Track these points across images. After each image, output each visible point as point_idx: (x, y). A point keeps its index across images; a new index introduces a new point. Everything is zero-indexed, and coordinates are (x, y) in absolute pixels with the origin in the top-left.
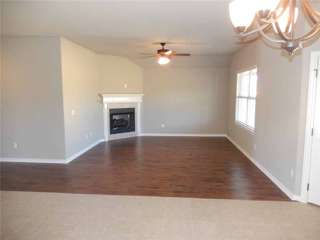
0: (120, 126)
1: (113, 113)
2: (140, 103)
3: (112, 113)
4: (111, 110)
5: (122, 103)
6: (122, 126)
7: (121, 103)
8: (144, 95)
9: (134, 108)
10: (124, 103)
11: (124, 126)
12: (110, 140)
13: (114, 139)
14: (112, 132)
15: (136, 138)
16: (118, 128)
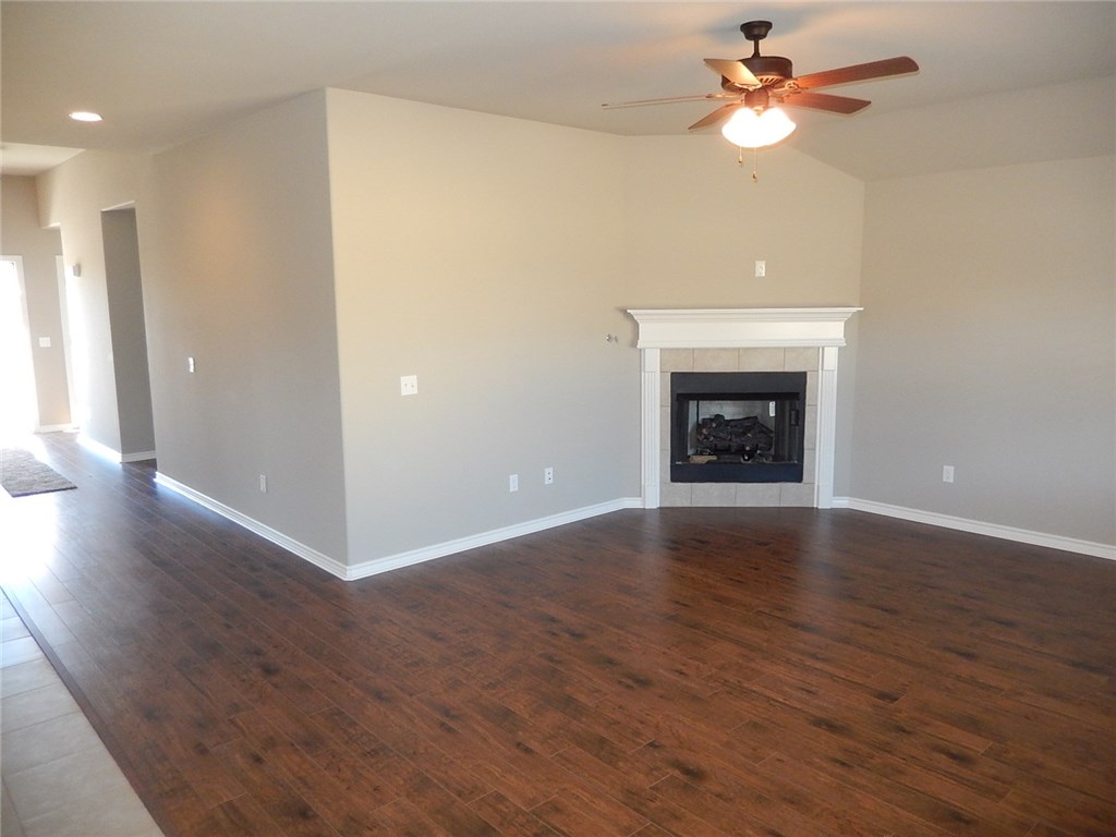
0: (727, 450)
1: (687, 390)
2: (840, 348)
3: (680, 392)
4: (677, 378)
5: (739, 349)
6: (741, 451)
7: (734, 349)
8: (855, 310)
9: (805, 373)
10: (747, 350)
11: (751, 455)
12: (667, 504)
13: (686, 504)
14: (681, 470)
15: (809, 514)
16: (714, 458)
